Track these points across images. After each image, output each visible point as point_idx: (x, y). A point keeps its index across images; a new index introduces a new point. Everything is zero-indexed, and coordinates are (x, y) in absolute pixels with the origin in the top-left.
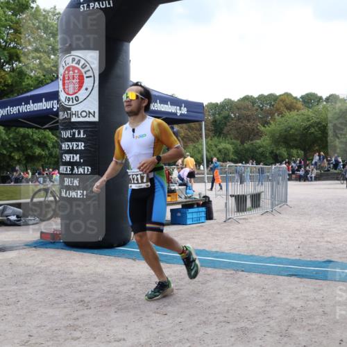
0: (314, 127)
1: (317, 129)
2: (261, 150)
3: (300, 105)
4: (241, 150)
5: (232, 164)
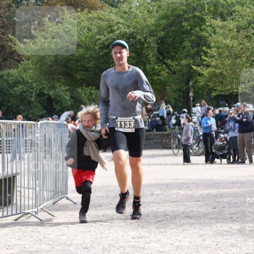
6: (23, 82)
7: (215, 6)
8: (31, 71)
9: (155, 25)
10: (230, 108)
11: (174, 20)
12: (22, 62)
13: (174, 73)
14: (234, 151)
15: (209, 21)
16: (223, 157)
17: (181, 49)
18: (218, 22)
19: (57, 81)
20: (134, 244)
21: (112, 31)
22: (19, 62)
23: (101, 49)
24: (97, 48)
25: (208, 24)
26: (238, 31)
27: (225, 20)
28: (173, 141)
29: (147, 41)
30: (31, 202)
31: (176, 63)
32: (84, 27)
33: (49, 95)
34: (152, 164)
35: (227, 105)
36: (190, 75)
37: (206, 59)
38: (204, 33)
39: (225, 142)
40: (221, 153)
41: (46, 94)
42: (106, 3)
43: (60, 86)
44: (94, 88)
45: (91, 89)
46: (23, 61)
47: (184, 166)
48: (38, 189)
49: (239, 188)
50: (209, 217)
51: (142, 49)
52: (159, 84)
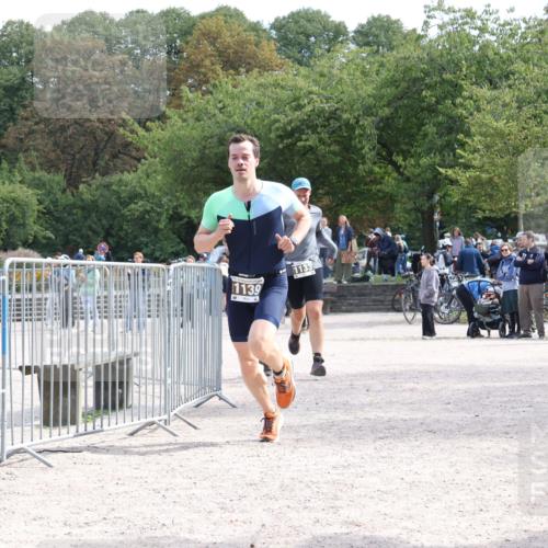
0: (314, 128)
1: (325, 136)
2: (138, 207)
3: (269, 51)
4: (69, 208)
5: (36, 259)
6: (146, 196)
7: (479, 62)
8: (159, 178)
9: (374, 97)
10: (506, 240)
11: (408, 88)
12: (143, 160)
13: (408, 180)
14: (512, 315)
15: (469, 89)
16: (492, 325)
17: (419, 137)
18: (485, 92)
20: (337, 477)
21: (299, 107)
22: (139, 160)
23: (281, 137)
24: (272, 136)
25: (465, 94)
26: (519, 108)
27: (495, 88)
28: (405, 298)
29: (361, 123)
30: (157, 402)
31: (413, 162)
32: (251, 100)
33: (189, 218)
34: (369, 339)
35: (499, 234)
36: (435, 183)
37: (463, 154)
38: (460, 111)
39: (496, 300)
40: (488, 320)
41: (184, 217)
42: (289, 58)
46: (145, 158)
47: (426, 342)
48: (169, 381)
49: (520, 380)
50: (467, 431)
51: (350, 138)
52: (381, 199)
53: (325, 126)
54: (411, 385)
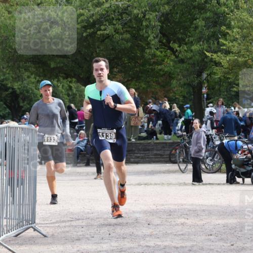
13: (182, 61)
16: (246, 175)
17: (192, 29)
19: (25, 69)
28: (179, 152)
29: (147, 17)
31: (186, 48)
33: (13, 89)
34: (151, 184)
36: (203, 64)
37: (225, 42)
38: (223, 8)
39: (249, 155)
40: (243, 170)
41: (10, 88)
43: (29, 77)
44: (74, 80)
45: (70, 82)
47: (194, 187)
51: (140, 29)
52: (162, 76)
53: (119, 20)
54: (183, 220)
